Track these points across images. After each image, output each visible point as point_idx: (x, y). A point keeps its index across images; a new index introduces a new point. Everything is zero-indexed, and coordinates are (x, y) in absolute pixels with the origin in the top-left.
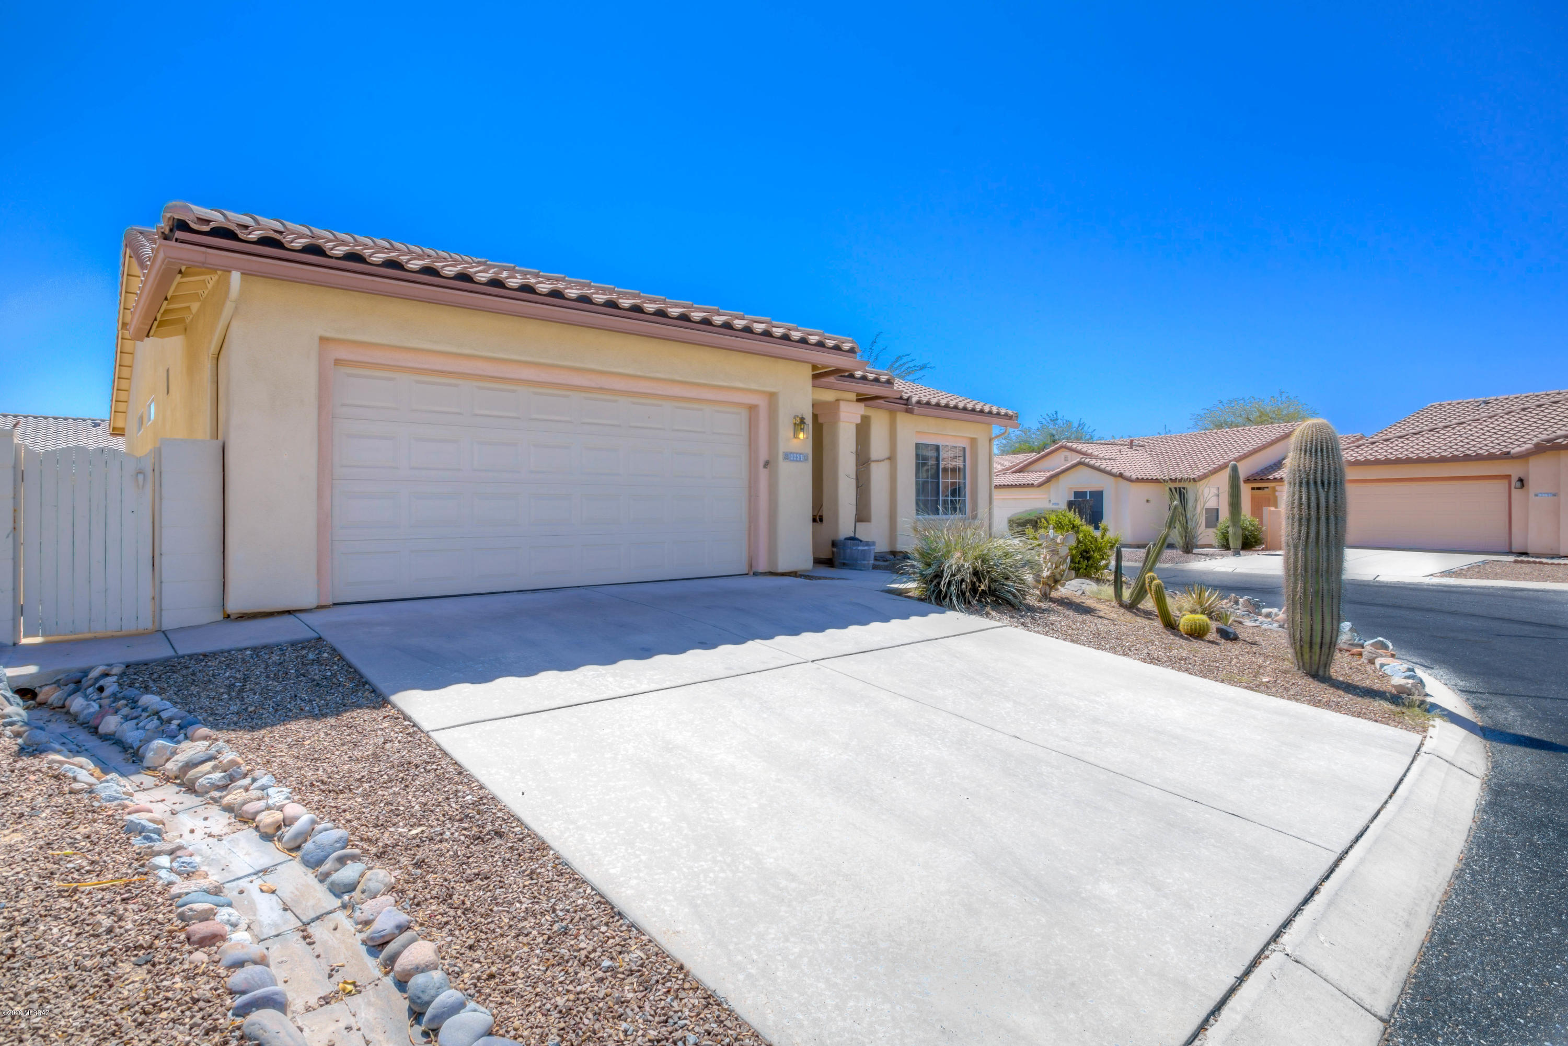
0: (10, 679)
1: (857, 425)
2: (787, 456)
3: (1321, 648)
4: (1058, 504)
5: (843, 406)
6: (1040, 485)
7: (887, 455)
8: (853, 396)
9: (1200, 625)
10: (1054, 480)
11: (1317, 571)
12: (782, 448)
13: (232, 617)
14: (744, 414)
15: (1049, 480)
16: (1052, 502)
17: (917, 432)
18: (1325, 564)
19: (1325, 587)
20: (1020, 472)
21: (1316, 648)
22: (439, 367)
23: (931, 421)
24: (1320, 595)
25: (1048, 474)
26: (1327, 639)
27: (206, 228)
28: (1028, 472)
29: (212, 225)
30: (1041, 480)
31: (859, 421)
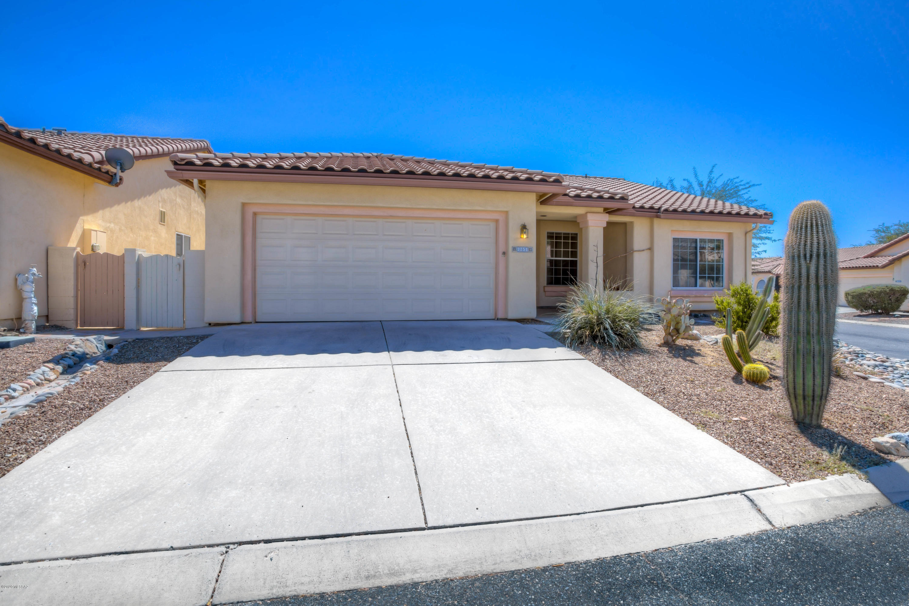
0: (105, 341)
1: (604, 228)
2: (514, 249)
3: (813, 400)
4: (901, 281)
5: (590, 217)
6: (884, 267)
7: (648, 246)
8: (601, 210)
9: (753, 373)
10: (897, 263)
11: (808, 333)
12: (511, 244)
13: (212, 324)
14: (493, 225)
15: (892, 262)
16: (895, 280)
17: (672, 231)
18: (815, 327)
19: (817, 348)
20: (871, 257)
21: (809, 400)
22: (302, 212)
23: (686, 223)
24: (812, 354)
25: (890, 258)
26: (818, 392)
27: (183, 163)
28: (878, 257)
29: (186, 161)
30: (884, 263)
31: (605, 225)
